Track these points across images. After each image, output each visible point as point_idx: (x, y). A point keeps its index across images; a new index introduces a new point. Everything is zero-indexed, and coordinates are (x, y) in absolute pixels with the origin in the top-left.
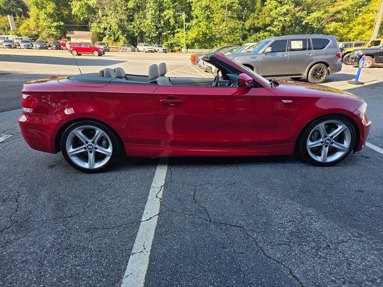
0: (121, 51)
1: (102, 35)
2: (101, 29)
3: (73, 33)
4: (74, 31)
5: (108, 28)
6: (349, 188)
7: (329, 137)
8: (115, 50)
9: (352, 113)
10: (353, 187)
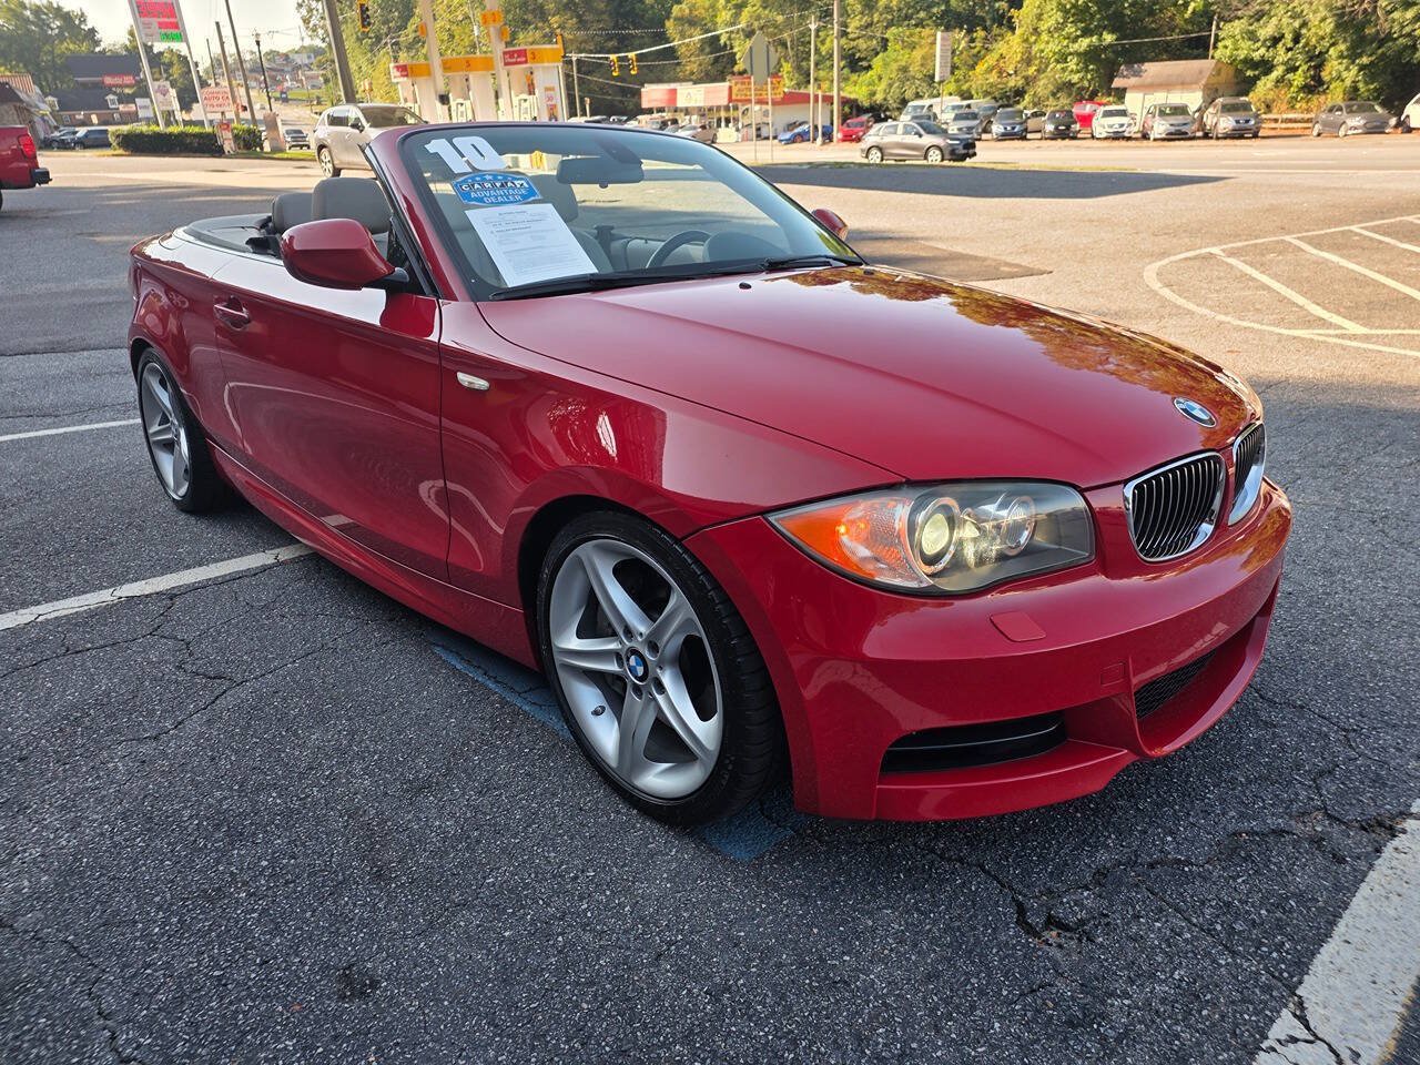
0: (1315, 133)
1: (1256, 69)
2: (1259, 44)
3: (1137, 74)
4: (1146, 64)
5: (1289, 36)
6: (372, 937)
7: (640, 639)
8: (1293, 128)
9: (697, 531)
10: (398, 948)
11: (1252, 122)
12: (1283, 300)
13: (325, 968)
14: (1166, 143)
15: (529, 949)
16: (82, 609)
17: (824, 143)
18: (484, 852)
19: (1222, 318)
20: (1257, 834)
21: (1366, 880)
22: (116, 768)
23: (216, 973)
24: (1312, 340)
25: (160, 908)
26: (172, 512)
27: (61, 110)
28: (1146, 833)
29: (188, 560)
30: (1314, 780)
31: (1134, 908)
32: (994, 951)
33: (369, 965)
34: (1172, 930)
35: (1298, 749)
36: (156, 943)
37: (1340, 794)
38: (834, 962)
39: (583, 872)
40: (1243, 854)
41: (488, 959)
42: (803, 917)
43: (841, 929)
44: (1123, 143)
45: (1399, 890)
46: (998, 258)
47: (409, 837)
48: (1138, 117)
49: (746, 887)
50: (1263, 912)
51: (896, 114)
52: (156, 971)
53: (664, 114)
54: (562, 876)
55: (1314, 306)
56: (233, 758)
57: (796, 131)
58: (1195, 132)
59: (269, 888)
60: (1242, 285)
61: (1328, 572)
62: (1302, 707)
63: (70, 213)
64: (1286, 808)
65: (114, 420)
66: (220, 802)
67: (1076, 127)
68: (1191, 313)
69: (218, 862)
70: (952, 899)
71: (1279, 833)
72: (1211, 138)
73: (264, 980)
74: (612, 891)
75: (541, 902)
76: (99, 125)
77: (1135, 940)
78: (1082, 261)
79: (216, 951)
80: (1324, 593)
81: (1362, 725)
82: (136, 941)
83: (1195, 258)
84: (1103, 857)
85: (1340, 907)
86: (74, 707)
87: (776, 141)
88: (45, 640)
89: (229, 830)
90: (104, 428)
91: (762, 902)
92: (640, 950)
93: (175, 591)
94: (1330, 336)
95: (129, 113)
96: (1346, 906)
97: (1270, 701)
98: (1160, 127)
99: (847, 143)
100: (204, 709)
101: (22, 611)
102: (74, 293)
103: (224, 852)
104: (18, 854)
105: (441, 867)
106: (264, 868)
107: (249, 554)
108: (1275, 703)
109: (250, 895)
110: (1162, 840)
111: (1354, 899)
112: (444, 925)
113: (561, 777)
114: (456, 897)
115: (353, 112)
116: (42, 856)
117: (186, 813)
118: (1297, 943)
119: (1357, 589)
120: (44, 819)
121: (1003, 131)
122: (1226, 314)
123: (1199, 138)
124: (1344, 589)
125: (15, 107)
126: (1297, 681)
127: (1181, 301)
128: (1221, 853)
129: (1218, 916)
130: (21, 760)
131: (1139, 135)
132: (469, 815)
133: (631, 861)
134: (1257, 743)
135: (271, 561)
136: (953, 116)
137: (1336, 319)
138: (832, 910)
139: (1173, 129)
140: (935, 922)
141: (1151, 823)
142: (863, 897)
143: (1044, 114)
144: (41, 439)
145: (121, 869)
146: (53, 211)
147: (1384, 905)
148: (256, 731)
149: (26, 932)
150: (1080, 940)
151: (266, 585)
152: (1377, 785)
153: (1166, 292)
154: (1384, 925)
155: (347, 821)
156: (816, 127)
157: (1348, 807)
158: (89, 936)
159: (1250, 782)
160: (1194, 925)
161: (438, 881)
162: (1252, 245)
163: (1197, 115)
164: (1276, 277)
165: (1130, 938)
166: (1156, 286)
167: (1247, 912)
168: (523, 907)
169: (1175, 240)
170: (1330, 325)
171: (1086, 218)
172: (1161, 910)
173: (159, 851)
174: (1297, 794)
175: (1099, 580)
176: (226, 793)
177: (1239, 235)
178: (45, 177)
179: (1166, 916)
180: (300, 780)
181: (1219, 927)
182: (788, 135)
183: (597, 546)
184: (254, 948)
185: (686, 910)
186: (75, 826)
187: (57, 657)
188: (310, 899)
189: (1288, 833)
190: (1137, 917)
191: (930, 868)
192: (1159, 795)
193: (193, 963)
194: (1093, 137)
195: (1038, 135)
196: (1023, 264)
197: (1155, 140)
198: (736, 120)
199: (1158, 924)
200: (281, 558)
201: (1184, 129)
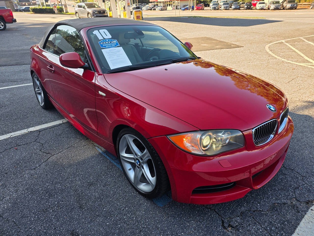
0: (311, 8)
6: (79, 223)
7: (139, 157)
8: (305, 7)
9: (151, 138)
10: (84, 226)
11: (295, 5)
12: (299, 55)
13: (68, 231)
14: (274, 11)
15: (112, 228)
16: (20, 134)
17: (192, 10)
18: (104, 202)
19: (283, 60)
20: (279, 204)
21: (304, 217)
22: (26, 176)
23: (45, 231)
24: (304, 66)
25: (34, 213)
26: (41, 109)
27: (19, 2)
28: (253, 203)
29: (44, 122)
30: (294, 190)
31: (249, 222)
32: (216, 233)
33: (77, 230)
34: (257, 229)
35: (291, 181)
36: (32, 222)
37: (300, 194)
38: (180, 234)
39: (125, 208)
40: (275, 209)
41: (103, 230)
42: (173, 222)
43: (182, 226)
44: (263, 11)
45: (312, 221)
46: (231, 43)
47: (88, 197)
48: (267, 4)
49: (161, 214)
50: (279, 225)
51: (209, 3)
52: (32, 230)
53: (155, 3)
54: (120, 209)
55: (306, 57)
56: (51, 175)
57: (185, 7)
58: (281, 8)
59: (57, 209)
60: (289, 51)
61: (302, 132)
62: (293, 170)
63: (21, 29)
64: (287, 197)
65: (30, 83)
66: (47, 186)
67: (252, 6)
68: (276, 58)
69: (46, 202)
70: (208, 218)
71: (284, 204)
72: (285, 9)
73: (55, 233)
74: (131, 214)
75: (115, 216)
76: (28, 5)
77: (249, 231)
78: (251, 44)
79: (45, 225)
80: (301, 138)
81: (307, 175)
82: (28, 222)
83: (278, 43)
84: (243, 209)
85: (297, 224)
86: (18, 160)
87: (181, 10)
88: (12, 142)
89: (49, 194)
90: (27, 85)
91: (165, 218)
92: (136, 229)
93: (41, 130)
94: (309, 65)
95: (34, 3)
96: (299, 224)
97: (285, 168)
98: (272, 7)
99: (197, 10)
100: (45, 162)
101: (8, 134)
102: (21, 50)
103: (48, 200)
104: (4, 198)
105: (94, 206)
106: (56, 204)
107: (57, 120)
108: (287, 168)
109: (53, 211)
110: (257, 205)
111: (301, 223)
112: (94, 220)
113: (122, 183)
114: (97, 214)
115: (83, 4)
116: (9, 199)
117: (40, 189)
118: (286, 233)
119: (309, 137)
120: (10, 189)
121: (234, 7)
122: (284, 59)
123: (282, 9)
124: (306, 137)
125: (9, 2)
126: (292, 162)
127: (274, 55)
128: (271, 208)
129: (268, 225)
130: (6, 174)
131: (267, 9)
132: (101, 192)
133: (136, 206)
134: (281, 179)
135: (62, 122)
136: (223, 4)
137: (311, 61)
138: (180, 221)
139: (275, 7)
140: (203, 225)
141: (255, 200)
142: (187, 218)
143: (245, 3)
144: (14, 88)
145: (26, 203)
146: (17, 28)
147: (308, 225)
148: (56, 168)
149: (5, 218)
150: (236, 231)
151: (60, 129)
152: (309, 192)
153: (270, 53)
154: (307, 230)
155: (74, 192)
156: (190, 6)
157: (301, 198)
158: (18, 220)
159: (279, 190)
160: (263, 228)
161: (93, 209)
162: (292, 40)
163: (282, 3)
164: (297, 48)
165: (248, 231)
166: (268, 51)
167: (275, 225)
168: (111, 217)
169: (274, 38)
170: (309, 62)
171: (253, 32)
172: (255, 223)
173: (34, 199)
174: (289, 194)
175: (245, 152)
176: (49, 184)
177: (289, 37)
178: (15, 21)
179: (256, 225)
180: (65, 181)
181: (268, 228)
182: (183, 8)
183: (129, 135)
184: (53, 225)
185: (147, 219)
186: (17, 191)
187: (15, 147)
188: (65, 213)
189: (286, 204)
190: (249, 225)
191: (203, 211)
192: (257, 193)
193: (40, 228)
194: (256, 9)
195: (243, 8)
196: (237, 44)
197: (271, 10)
198: (172, 5)
199: (254, 227)
200: (64, 122)
201: (278, 7)
